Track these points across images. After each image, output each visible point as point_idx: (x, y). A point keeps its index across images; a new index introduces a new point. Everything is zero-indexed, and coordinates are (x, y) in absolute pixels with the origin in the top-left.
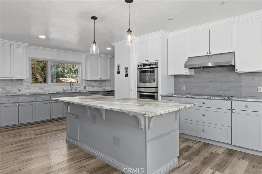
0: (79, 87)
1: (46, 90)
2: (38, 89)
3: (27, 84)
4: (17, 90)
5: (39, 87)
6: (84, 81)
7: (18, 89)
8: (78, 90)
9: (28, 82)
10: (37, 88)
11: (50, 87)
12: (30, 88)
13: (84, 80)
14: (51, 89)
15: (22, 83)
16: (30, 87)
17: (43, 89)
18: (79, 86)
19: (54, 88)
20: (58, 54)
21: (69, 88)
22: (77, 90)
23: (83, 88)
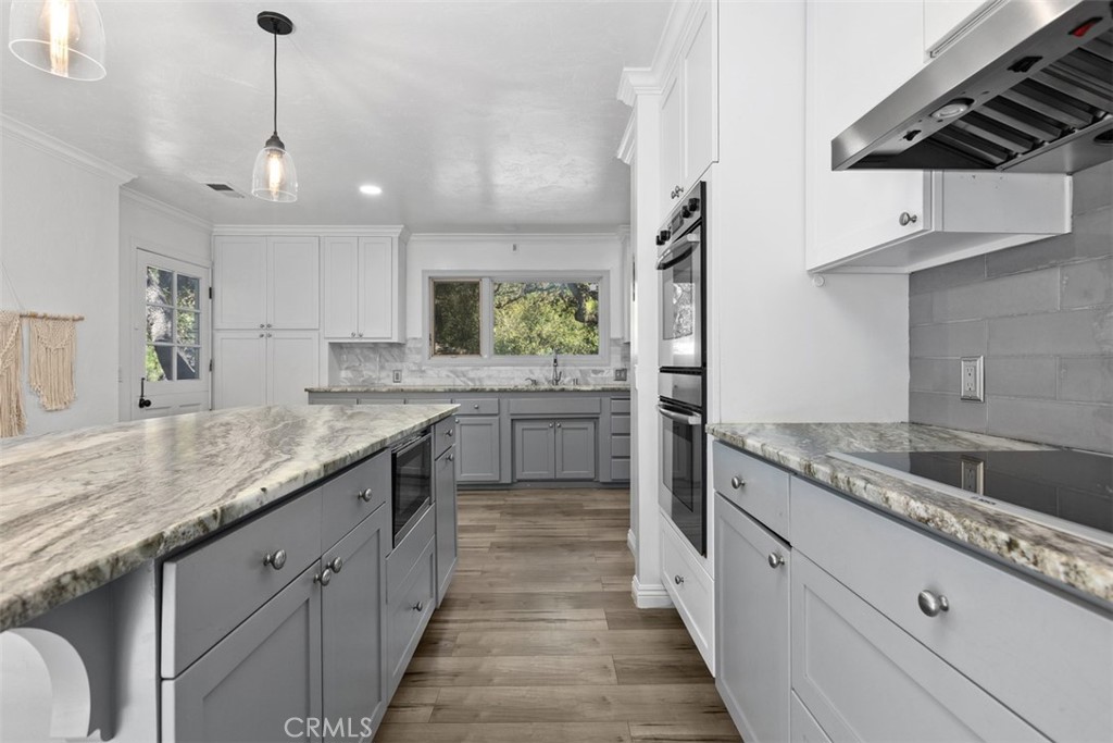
0: (595, 372)
1: (472, 380)
2: (448, 376)
3: (418, 358)
4: (388, 376)
5: (451, 368)
6: (619, 345)
7: (391, 374)
8: (592, 382)
9: (419, 351)
10: (444, 372)
11: (486, 368)
12: (424, 371)
13: (615, 341)
14: (490, 377)
15: (404, 353)
16: (423, 368)
17: (464, 376)
18: (594, 368)
19: (500, 371)
20: (515, 248)
21: (551, 376)
22: (587, 384)
23: (612, 373)
